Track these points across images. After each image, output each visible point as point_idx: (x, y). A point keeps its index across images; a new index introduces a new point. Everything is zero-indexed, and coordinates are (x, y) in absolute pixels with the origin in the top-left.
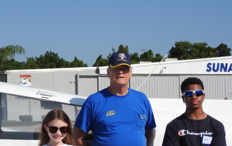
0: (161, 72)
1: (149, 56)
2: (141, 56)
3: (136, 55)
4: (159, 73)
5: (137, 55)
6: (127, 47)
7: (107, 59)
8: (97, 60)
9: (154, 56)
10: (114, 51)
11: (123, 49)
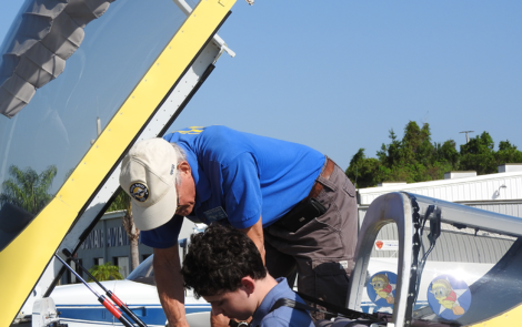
0: (495, 196)
1: (482, 147)
2: (461, 147)
3: (449, 145)
4: (490, 199)
5: (454, 145)
6: (426, 127)
7: (377, 158)
8: (351, 163)
9: (496, 149)
10: (394, 138)
11: (417, 131)
